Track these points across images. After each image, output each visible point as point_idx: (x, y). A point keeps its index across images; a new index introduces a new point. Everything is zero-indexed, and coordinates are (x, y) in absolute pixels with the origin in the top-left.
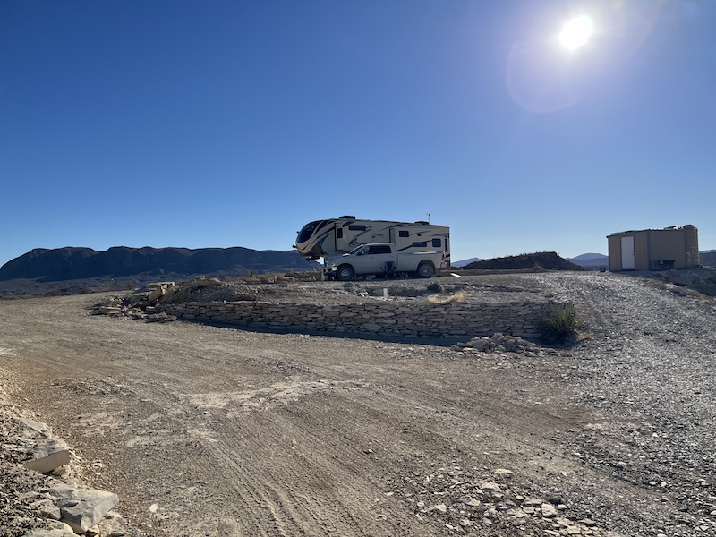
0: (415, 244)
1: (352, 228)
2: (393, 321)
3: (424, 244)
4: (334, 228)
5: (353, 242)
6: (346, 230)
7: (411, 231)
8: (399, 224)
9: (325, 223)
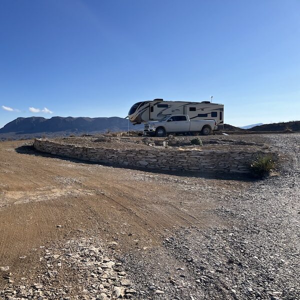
0: (200, 115)
1: (159, 106)
2: (156, 160)
3: (206, 115)
4: (149, 106)
5: (160, 114)
6: (155, 107)
7: (197, 107)
8: (190, 103)
9: (144, 103)
